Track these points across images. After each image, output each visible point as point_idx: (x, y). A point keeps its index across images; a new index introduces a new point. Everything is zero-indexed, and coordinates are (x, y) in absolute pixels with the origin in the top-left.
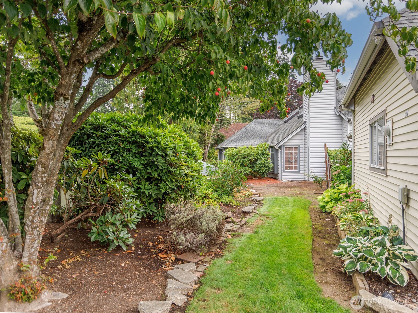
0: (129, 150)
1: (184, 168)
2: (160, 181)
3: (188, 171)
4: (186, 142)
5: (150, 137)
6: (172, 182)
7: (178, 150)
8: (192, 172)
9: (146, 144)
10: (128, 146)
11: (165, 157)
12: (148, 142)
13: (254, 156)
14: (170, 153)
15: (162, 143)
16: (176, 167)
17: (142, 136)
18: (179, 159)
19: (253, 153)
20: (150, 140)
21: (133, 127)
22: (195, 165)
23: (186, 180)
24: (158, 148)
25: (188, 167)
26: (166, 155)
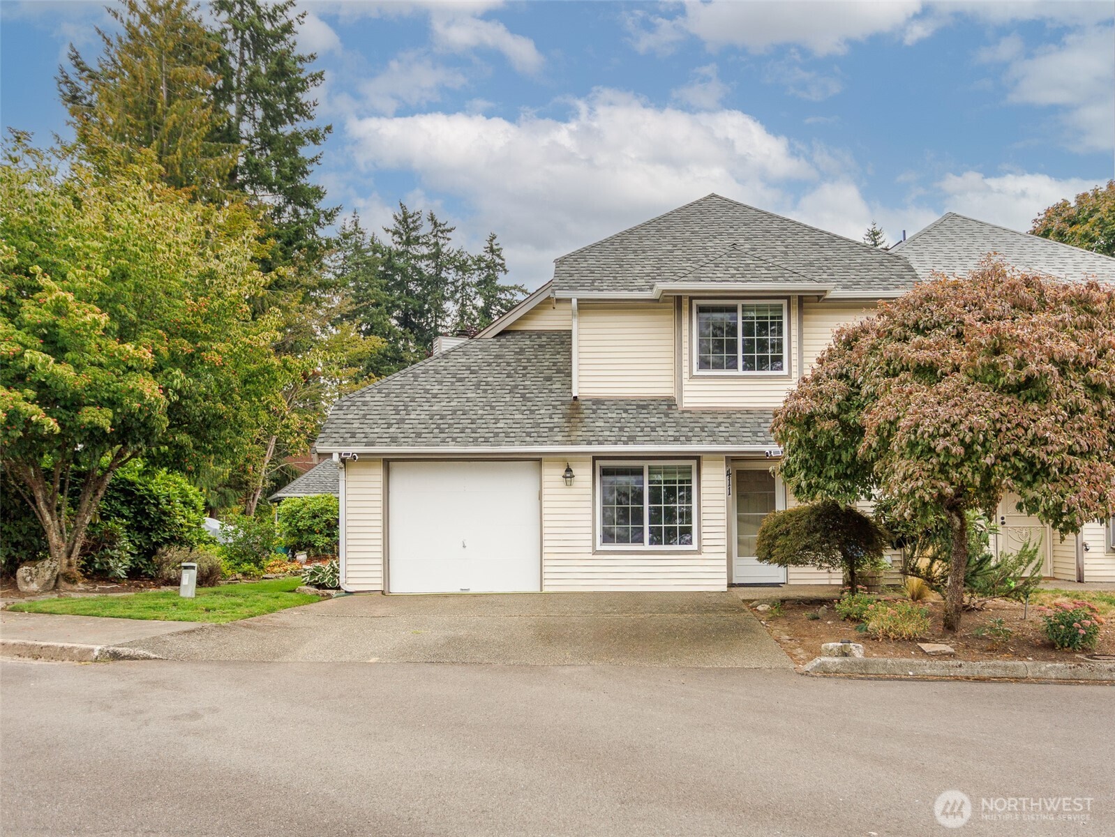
0: (116, 498)
1: (179, 517)
2: (151, 530)
3: (183, 521)
4: (182, 489)
5: (140, 484)
6: (165, 531)
7: (172, 498)
8: (188, 522)
9: (136, 492)
10: (116, 494)
11: (156, 505)
12: (138, 490)
13: (332, 514)
14: (163, 501)
15: (154, 491)
16: (169, 516)
17: (132, 484)
18: (173, 507)
19: (331, 508)
20: (141, 487)
21: (120, 474)
22: (193, 516)
23: (181, 530)
24: (150, 496)
25: (184, 518)
26: (159, 504)
